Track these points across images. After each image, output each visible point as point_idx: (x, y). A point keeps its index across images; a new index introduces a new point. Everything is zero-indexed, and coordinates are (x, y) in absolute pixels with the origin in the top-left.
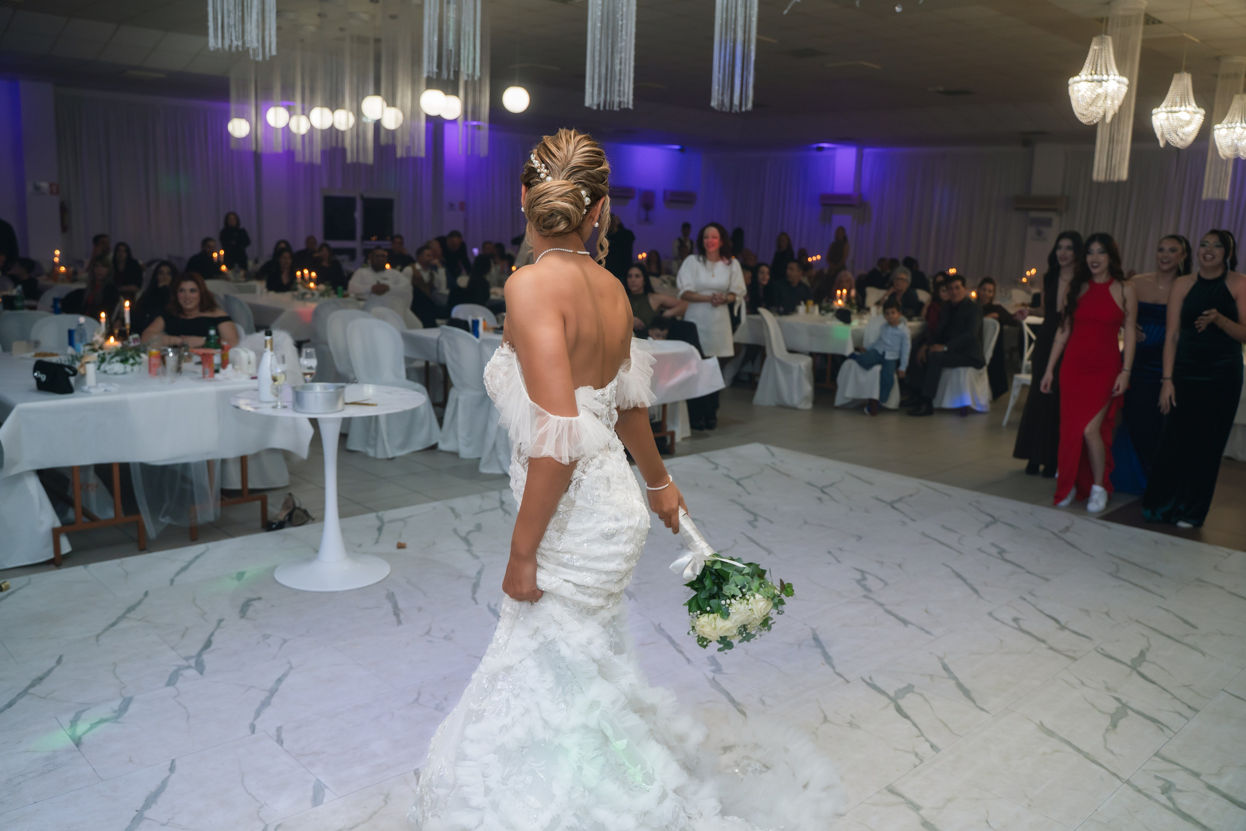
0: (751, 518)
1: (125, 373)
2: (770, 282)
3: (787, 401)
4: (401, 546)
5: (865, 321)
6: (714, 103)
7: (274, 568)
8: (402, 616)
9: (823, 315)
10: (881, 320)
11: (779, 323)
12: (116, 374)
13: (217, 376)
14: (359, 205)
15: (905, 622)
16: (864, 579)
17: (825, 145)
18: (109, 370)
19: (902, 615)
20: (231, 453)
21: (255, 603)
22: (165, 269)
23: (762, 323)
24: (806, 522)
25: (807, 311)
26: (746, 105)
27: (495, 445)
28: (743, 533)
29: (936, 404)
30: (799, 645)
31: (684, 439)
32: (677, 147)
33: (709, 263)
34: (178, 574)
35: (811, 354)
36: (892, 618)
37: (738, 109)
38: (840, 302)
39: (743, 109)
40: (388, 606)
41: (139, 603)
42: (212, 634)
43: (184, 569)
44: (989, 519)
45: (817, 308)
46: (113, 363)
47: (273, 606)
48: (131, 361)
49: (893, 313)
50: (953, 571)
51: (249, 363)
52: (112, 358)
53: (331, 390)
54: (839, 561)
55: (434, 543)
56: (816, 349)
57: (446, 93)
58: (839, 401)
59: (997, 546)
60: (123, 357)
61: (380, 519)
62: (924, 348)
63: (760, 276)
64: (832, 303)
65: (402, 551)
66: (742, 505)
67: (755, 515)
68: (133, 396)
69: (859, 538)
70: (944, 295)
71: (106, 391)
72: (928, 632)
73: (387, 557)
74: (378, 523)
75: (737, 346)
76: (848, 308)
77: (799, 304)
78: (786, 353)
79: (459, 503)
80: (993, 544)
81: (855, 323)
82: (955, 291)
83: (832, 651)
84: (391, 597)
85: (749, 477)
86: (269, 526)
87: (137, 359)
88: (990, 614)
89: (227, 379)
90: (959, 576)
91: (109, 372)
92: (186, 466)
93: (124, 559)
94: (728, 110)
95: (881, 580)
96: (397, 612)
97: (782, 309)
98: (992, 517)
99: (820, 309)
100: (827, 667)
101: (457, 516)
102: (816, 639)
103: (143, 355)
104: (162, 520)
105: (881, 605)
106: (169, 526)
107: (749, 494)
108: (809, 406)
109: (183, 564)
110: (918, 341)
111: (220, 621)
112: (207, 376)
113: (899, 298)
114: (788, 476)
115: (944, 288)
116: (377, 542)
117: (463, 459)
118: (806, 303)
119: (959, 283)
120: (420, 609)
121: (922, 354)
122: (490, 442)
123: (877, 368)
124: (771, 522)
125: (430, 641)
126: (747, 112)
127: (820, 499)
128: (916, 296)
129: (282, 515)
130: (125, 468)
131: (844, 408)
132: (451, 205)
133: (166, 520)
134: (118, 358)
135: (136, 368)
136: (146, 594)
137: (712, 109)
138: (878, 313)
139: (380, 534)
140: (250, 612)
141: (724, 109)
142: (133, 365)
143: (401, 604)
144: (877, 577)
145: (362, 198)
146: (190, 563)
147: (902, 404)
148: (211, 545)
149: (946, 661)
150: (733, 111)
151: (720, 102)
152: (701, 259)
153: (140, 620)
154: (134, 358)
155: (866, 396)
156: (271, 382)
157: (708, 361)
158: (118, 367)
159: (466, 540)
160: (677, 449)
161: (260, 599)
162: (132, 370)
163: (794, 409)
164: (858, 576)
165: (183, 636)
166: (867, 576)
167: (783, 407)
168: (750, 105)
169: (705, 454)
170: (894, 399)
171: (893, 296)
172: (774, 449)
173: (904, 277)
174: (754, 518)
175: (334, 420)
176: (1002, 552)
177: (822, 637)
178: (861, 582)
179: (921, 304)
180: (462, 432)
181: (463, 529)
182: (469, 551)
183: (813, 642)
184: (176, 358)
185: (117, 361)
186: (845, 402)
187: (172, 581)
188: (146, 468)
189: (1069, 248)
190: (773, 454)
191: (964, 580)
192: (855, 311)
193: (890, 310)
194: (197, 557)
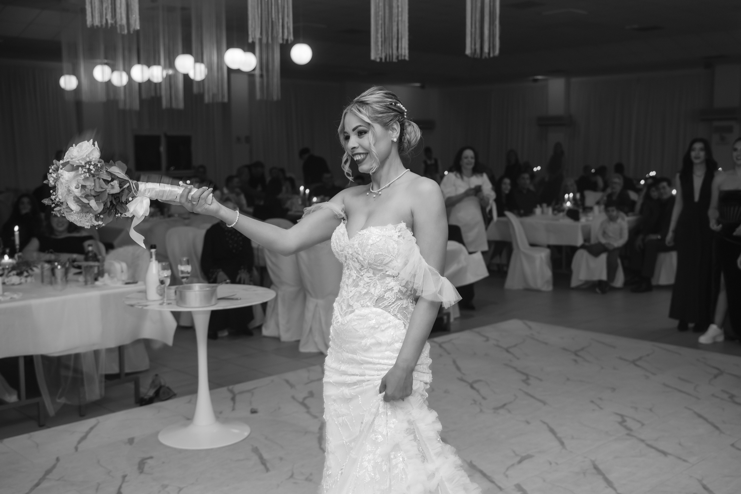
0: (524, 377)
1: (20, 284)
2: (511, 191)
3: (532, 285)
4: (254, 412)
5: (591, 218)
6: (468, 52)
7: (157, 433)
8: (268, 465)
9: (555, 215)
10: (603, 217)
11: (522, 223)
12: (13, 285)
13: (97, 283)
14: (163, 141)
15: (665, 454)
16: (624, 421)
17: (539, 77)
18: (8, 281)
19: (661, 448)
20: (113, 344)
21: (149, 461)
22: (26, 200)
23: (508, 224)
24: (568, 379)
25: (543, 212)
26: (494, 52)
27: (311, 330)
28: (520, 389)
29: (654, 282)
30: (584, 473)
31: (455, 319)
32: (418, 85)
33: (465, 178)
34: (79, 442)
35: (549, 247)
36: (653, 450)
37: (487, 55)
38: (568, 204)
39: (492, 55)
40: (255, 458)
41: (54, 467)
42: (120, 487)
43: (83, 438)
44: (716, 372)
45: (550, 210)
46: (10, 276)
47: (163, 463)
48: (25, 274)
49: (613, 211)
50: (695, 413)
51: (122, 272)
52: (9, 272)
53: (208, 289)
54: (601, 408)
55: (279, 408)
56: (553, 242)
57: (245, 50)
58: (574, 283)
59: (727, 393)
60: (19, 271)
61: (231, 391)
62: (641, 237)
63: (503, 186)
64: (562, 205)
65: (254, 415)
66: (515, 368)
67: (527, 375)
68: (34, 302)
69: (614, 390)
70: (655, 194)
71: (11, 298)
72: (685, 461)
73: (244, 420)
74: (230, 395)
75: (490, 243)
76: (576, 208)
77: (536, 207)
78: (527, 246)
79: (291, 376)
80: (724, 391)
81: (583, 219)
82: (662, 191)
83: (611, 477)
84: (256, 450)
85: (515, 346)
86: (143, 402)
87: (30, 271)
88: (733, 445)
89: (105, 285)
90: (700, 416)
91: (7, 283)
92: (77, 356)
93: (32, 434)
94: (479, 56)
95: (638, 421)
96: (263, 462)
97: (522, 212)
98: (718, 369)
99: (554, 210)
100: (610, 490)
101: (292, 386)
102: (596, 468)
103: (35, 269)
104: (58, 401)
105: (643, 441)
106: (65, 405)
107: (518, 359)
108: (550, 288)
109: (82, 435)
110: (634, 232)
111: (124, 477)
112: (89, 283)
113: (614, 198)
114: (546, 344)
115: (653, 189)
116: (233, 409)
117: (284, 342)
118: (541, 206)
119: (665, 184)
120: (281, 459)
121: (639, 242)
122: (307, 328)
123: (603, 257)
124: (541, 380)
125: (295, 483)
126: (494, 57)
127: (575, 361)
128: (628, 196)
129: (151, 393)
130: (29, 360)
131: (578, 289)
132: (238, 139)
133: (62, 401)
134: (14, 272)
135: (29, 279)
136: (58, 459)
137: (467, 56)
138: (600, 212)
139: (234, 403)
140: (146, 468)
141: (476, 56)
142: (26, 277)
143: (266, 456)
144: (634, 419)
145: (166, 136)
146: (88, 433)
147: (626, 284)
148: (101, 418)
149: (705, 482)
150: (483, 57)
151: (473, 51)
152: (458, 175)
153: (58, 480)
154: (27, 272)
155: (596, 278)
156: (158, 283)
157: (474, 256)
158: (15, 279)
159: (303, 404)
160: (452, 328)
161: (151, 458)
162: (26, 281)
163: (538, 291)
164: (619, 419)
165: (97, 490)
166: (626, 419)
167: (529, 291)
168: (497, 52)
169: (477, 330)
170: (620, 280)
171: (610, 196)
172: (530, 324)
173: (617, 181)
174: (527, 379)
175: (205, 312)
176: (732, 397)
177: (601, 467)
178: (622, 423)
179: (634, 203)
180: (282, 321)
181: (300, 396)
182: (308, 412)
183: (594, 471)
184: (63, 270)
185: (14, 275)
186: (579, 283)
187: (76, 449)
188: (45, 358)
189: (701, 149)
190: (530, 328)
191: (705, 419)
192: (581, 210)
193: (610, 209)
194: (92, 429)
